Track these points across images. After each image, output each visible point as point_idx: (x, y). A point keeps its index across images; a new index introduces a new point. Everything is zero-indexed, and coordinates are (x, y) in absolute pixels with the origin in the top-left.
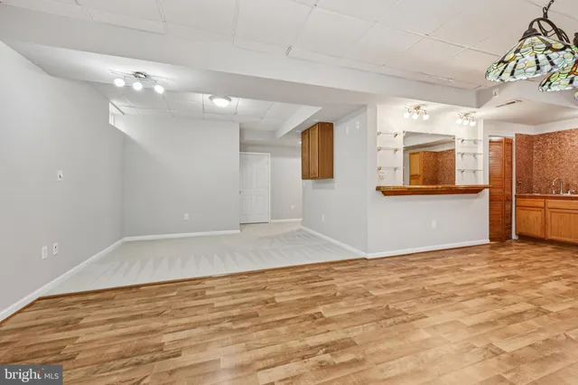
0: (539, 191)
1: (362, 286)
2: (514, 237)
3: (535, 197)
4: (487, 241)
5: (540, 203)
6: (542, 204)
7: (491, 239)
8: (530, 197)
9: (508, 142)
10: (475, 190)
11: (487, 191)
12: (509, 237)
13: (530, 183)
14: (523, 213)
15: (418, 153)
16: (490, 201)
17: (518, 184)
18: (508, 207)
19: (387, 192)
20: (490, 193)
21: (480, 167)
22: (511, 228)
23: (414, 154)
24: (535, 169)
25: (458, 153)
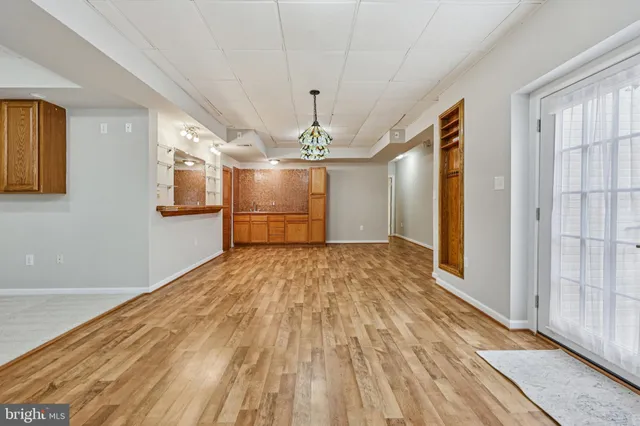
1: (182, 316)
2: (232, 245)
3: (244, 214)
4: (222, 252)
6: (248, 219)
7: (224, 249)
8: (242, 214)
9: (230, 172)
11: (222, 210)
13: (238, 204)
14: (238, 226)
16: (223, 219)
19: (164, 212)
20: (223, 213)
22: (231, 239)
25: (207, 178)
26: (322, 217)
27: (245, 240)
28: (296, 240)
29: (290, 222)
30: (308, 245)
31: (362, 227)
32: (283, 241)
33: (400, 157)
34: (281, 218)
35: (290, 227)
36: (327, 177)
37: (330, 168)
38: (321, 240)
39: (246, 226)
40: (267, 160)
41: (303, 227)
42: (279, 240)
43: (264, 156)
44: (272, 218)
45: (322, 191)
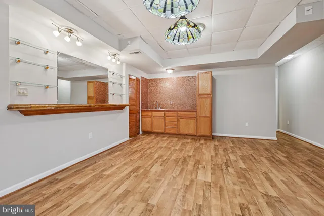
0: (150, 108)
2: (141, 133)
3: (148, 111)
4: (128, 138)
5: (150, 114)
6: (151, 114)
7: (130, 137)
8: (147, 111)
9: (138, 80)
10: (121, 107)
11: (127, 108)
12: (139, 134)
13: (147, 103)
14: (144, 119)
15: (92, 82)
16: (130, 113)
17: (142, 104)
18: (138, 116)
19: (26, 111)
20: (129, 109)
21: (124, 93)
22: (139, 128)
23: (90, 82)
24: (149, 96)
25: (110, 82)
26: (208, 115)
27: (149, 129)
28: (186, 132)
29: (182, 117)
30: (196, 137)
31: (247, 124)
32: (175, 132)
33: (290, 57)
34: (175, 114)
35: (182, 121)
36: (213, 80)
37: (215, 73)
38: (208, 134)
39: (150, 119)
40: (164, 70)
41: (192, 122)
42: (172, 131)
43: (159, 66)
44: (168, 114)
45: (208, 92)
